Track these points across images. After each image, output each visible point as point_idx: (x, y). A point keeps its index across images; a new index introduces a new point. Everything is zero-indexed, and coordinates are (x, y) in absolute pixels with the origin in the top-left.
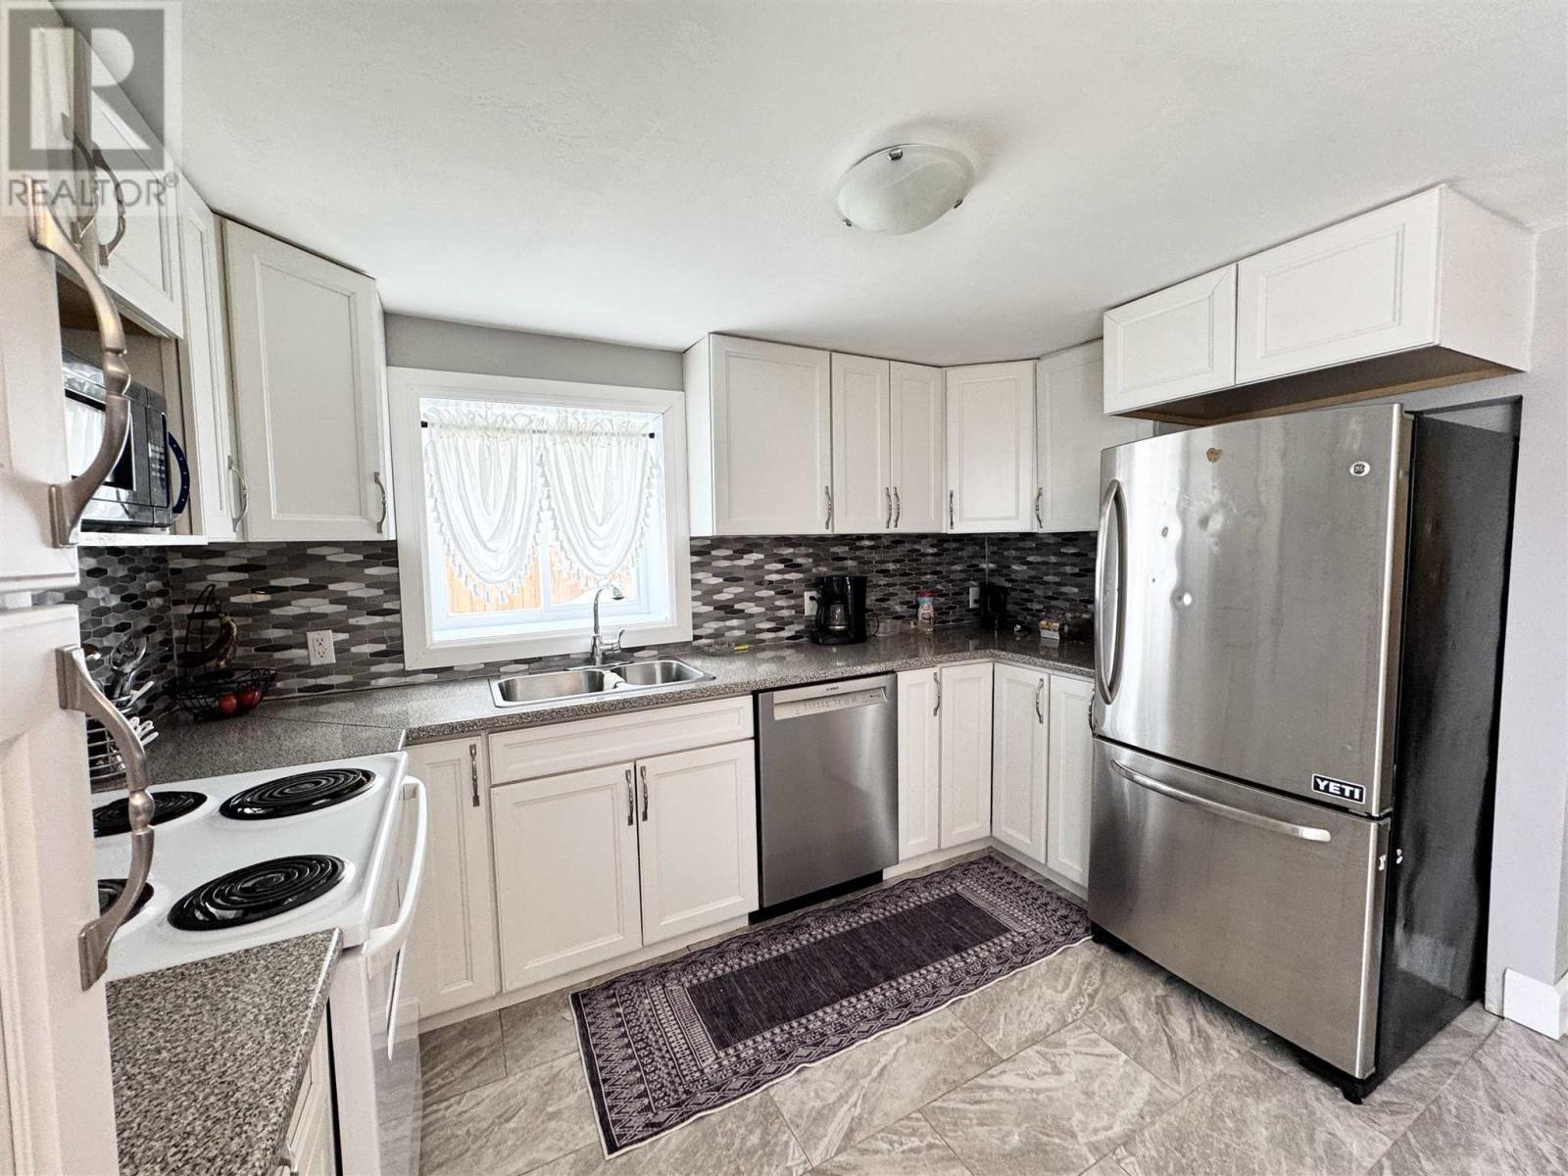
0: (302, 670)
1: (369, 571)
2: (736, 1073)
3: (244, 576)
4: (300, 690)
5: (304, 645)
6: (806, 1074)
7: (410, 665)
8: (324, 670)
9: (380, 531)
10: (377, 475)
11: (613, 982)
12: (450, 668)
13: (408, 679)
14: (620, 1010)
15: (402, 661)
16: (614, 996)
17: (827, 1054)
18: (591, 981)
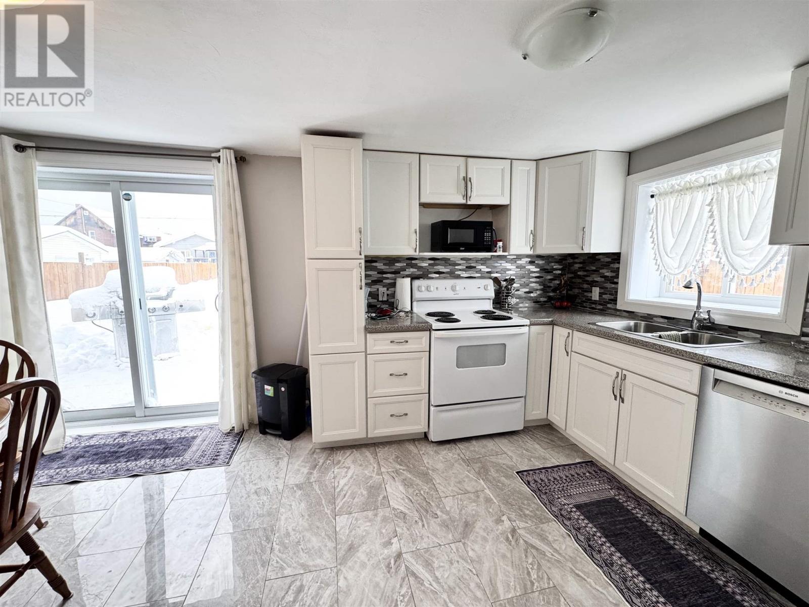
0: (589, 300)
1: (612, 265)
2: (561, 510)
3: (581, 265)
4: (589, 308)
5: (591, 292)
6: (568, 538)
7: (619, 307)
8: (595, 302)
9: (583, 249)
10: (584, 228)
11: (605, 472)
12: (633, 312)
13: (618, 313)
14: (588, 474)
15: (616, 304)
16: (596, 472)
17: (585, 550)
18: (604, 466)
